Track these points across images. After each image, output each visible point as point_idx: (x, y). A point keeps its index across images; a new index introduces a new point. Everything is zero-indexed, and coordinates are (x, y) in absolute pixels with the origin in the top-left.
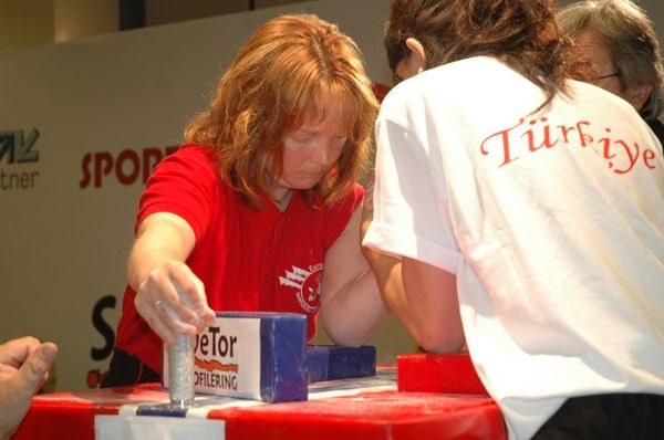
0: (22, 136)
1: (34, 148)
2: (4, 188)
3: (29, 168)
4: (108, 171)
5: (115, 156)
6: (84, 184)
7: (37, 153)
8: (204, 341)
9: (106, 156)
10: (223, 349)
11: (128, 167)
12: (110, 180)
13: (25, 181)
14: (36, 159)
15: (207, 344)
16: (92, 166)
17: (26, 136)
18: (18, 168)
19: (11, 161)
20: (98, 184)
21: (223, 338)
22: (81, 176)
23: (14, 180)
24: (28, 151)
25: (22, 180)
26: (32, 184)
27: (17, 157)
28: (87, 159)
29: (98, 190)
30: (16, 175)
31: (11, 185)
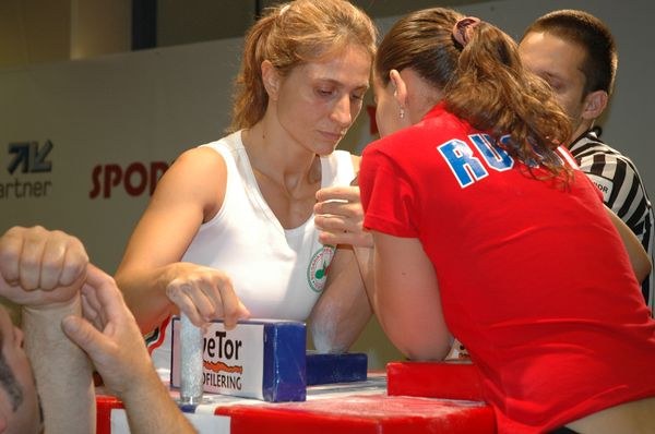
0: (37, 148)
1: (48, 158)
2: (18, 196)
3: (42, 177)
4: (116, 182)
5: (124, 168)
6: (94, 194)
7: (50, 164)
8: (212, 344)
9: (116, 168)
10: (229, 353)
11: (136, 180)
12: (119, 191)
13: (38, 190)
14: (49, 170)
15: (213, 347)
16: (101, 178)
17: (40, 148)
18: (32, 178)
19: (25, 170)
20: (107, 194)
21: (229, 342)
22: (91, 187)
23: (28, 188)
24: (42, 161)
25: (36, 189)
26: (45, 193)
27: (31, 167)
28: (97, 171)
29: (107, 200)
30: (30, 185)
31: (24, 194)
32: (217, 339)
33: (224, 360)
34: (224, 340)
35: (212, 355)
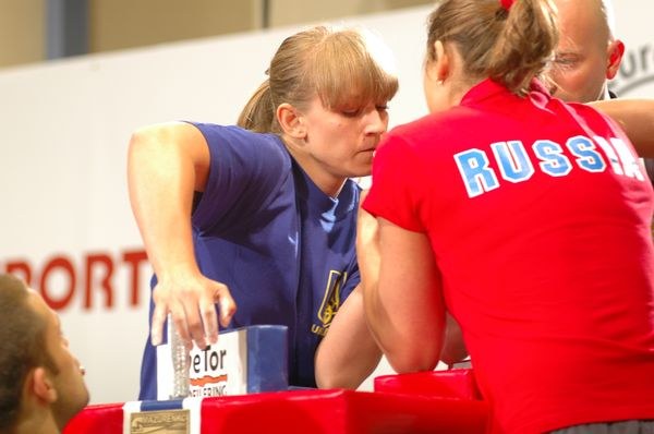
8: (197, 361)
15: (199, 363)
32: (202, 354)
33: (210, 372)
34: (209, 353)
35: (197, 371)
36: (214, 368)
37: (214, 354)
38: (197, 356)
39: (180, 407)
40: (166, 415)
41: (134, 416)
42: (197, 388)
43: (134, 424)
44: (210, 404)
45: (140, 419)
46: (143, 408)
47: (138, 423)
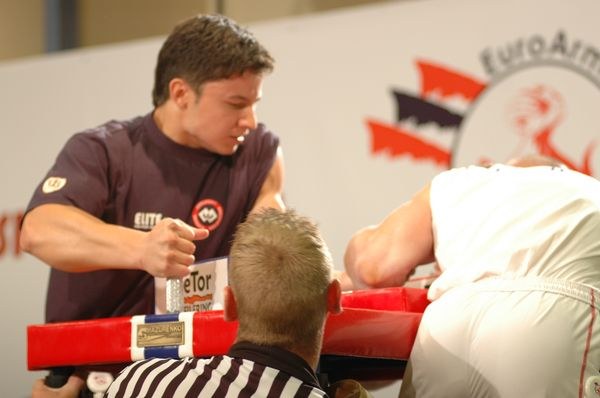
8: (187, 283)
15: (189, 285)
32: (191, 279)
33: (198, 292)
34: (197, 277)
35: (188, 292)
36: (201, 289)
37: (202, 278)
38: (188, 280)
39: (177, 319)
40: (165, 326)
41: (139, 327)
42: (188, 305)
43: (140, 334)
44: (200, 317)
45: (144, 330)
46: (147, 321)
47: (143, 332)
